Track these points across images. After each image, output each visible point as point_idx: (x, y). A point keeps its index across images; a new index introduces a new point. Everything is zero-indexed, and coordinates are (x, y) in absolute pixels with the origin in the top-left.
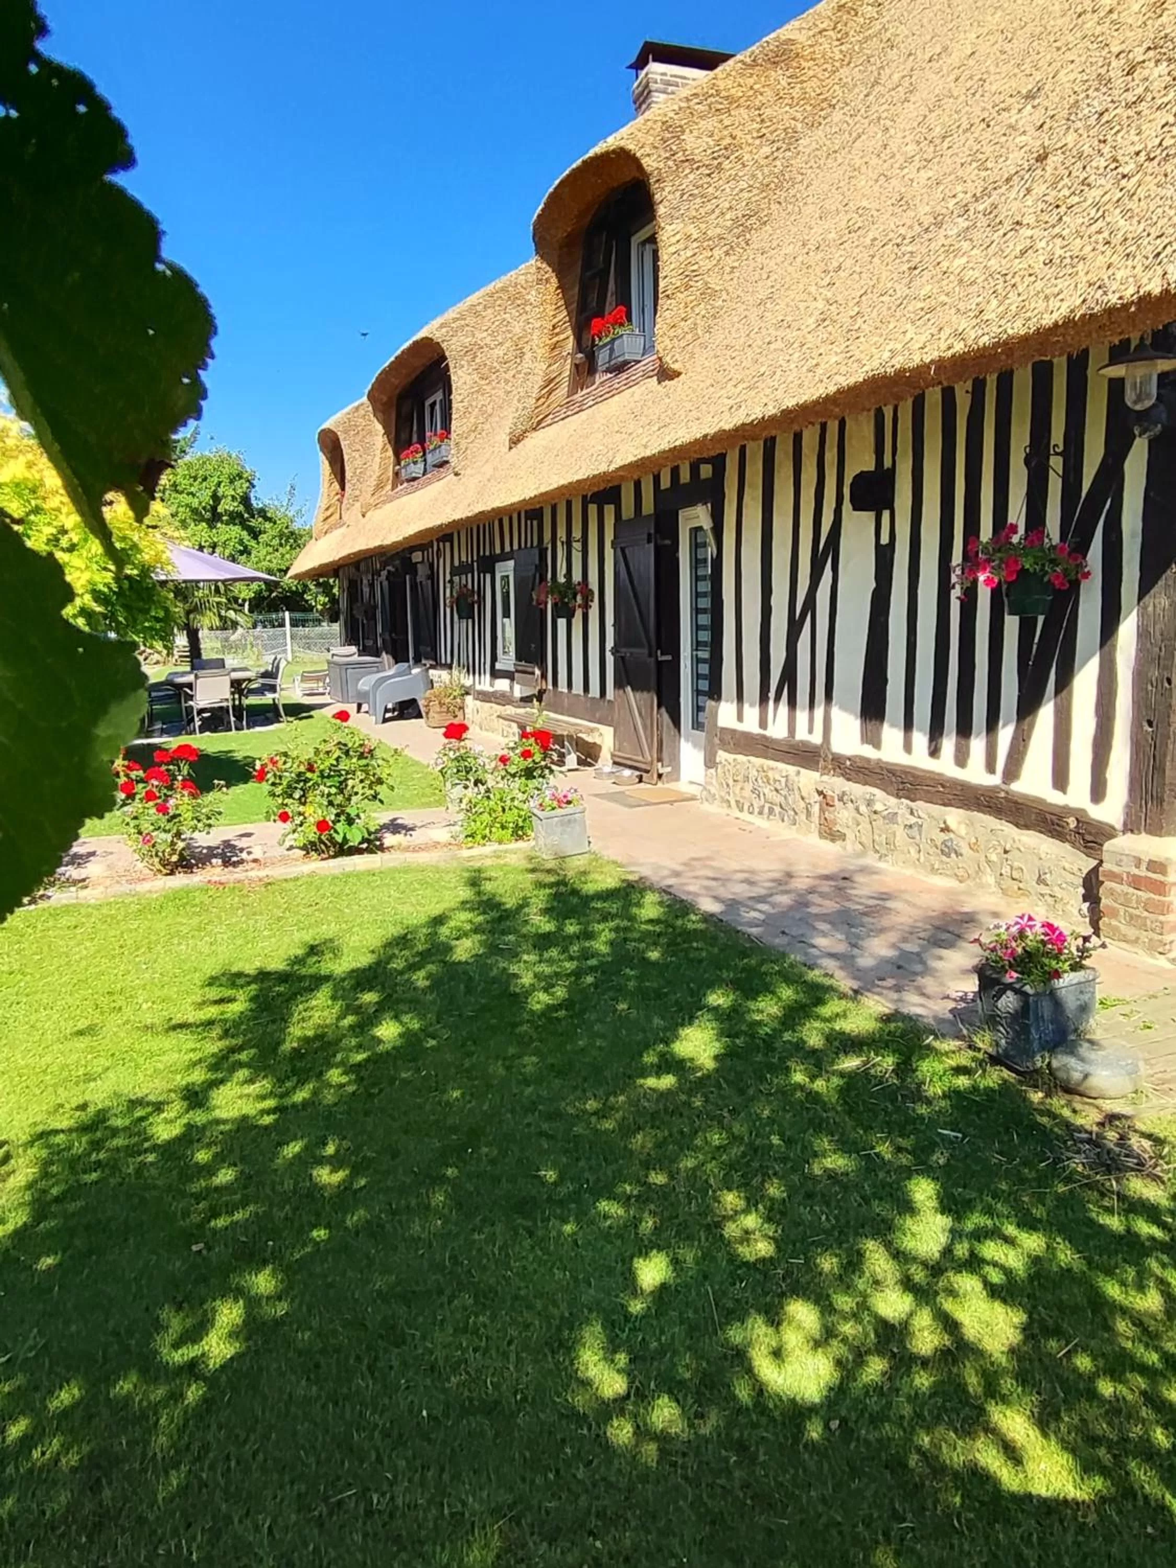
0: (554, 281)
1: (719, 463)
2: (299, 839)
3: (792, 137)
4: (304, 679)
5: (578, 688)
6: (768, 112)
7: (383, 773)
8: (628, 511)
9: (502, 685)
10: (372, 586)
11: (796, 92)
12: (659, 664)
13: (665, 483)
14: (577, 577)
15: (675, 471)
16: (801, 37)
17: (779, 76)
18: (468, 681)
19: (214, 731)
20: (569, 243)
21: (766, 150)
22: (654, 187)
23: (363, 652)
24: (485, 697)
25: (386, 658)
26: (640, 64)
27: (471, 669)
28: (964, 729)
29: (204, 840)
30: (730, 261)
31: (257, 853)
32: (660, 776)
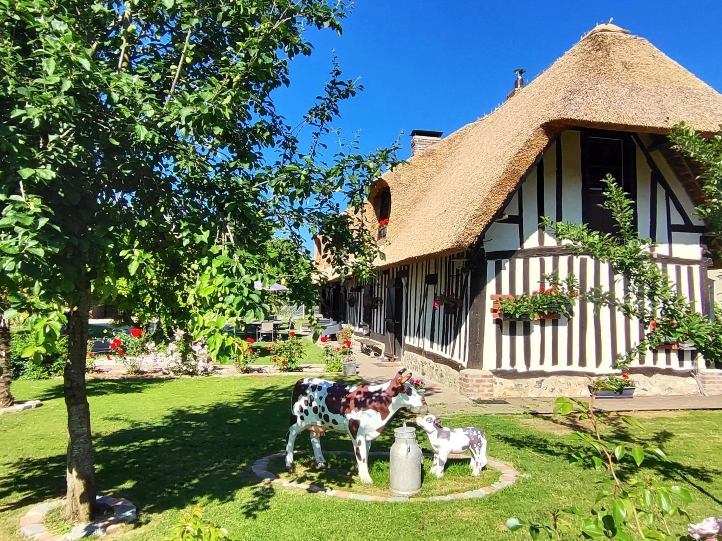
0: (372, 208)
1: (408, 266)
2: (278, 368)
3: (432, 176)
4: (303, 326)
5: (378, 332)
6: (426, 169)
7: (303, 350)
8: (391, 277)
9: (361, 330)
10: (329, 293)
11: (434, 164)
12: (395, 324)
13: (398, 270)
14: (379, 296)
15: (400, 268)
16: (437, 148)
17: (430, 159)
18: (352, 328)
19: (266, 341)
20: (376, 198)
21: (424, 180)
22: (391, 191)
23: (324, 317)
24: (357, 334)
25: (331, 319)
26: (413, 135)
27: (354, 324)
28: (446, 345)
29: (254, 366)
30: (410, 212)
31: (267, 370)
32: (395, 359)
